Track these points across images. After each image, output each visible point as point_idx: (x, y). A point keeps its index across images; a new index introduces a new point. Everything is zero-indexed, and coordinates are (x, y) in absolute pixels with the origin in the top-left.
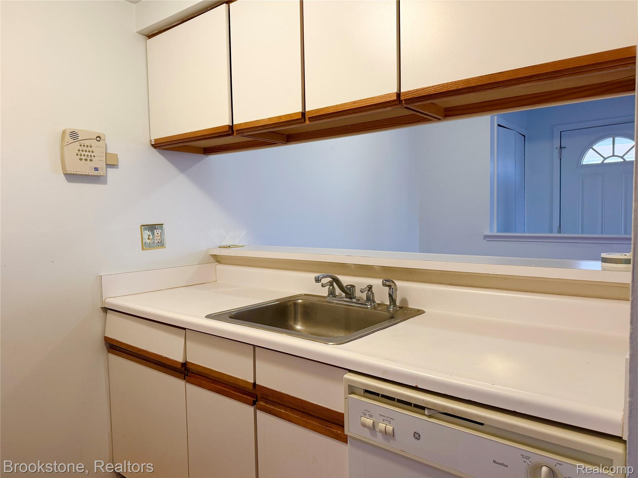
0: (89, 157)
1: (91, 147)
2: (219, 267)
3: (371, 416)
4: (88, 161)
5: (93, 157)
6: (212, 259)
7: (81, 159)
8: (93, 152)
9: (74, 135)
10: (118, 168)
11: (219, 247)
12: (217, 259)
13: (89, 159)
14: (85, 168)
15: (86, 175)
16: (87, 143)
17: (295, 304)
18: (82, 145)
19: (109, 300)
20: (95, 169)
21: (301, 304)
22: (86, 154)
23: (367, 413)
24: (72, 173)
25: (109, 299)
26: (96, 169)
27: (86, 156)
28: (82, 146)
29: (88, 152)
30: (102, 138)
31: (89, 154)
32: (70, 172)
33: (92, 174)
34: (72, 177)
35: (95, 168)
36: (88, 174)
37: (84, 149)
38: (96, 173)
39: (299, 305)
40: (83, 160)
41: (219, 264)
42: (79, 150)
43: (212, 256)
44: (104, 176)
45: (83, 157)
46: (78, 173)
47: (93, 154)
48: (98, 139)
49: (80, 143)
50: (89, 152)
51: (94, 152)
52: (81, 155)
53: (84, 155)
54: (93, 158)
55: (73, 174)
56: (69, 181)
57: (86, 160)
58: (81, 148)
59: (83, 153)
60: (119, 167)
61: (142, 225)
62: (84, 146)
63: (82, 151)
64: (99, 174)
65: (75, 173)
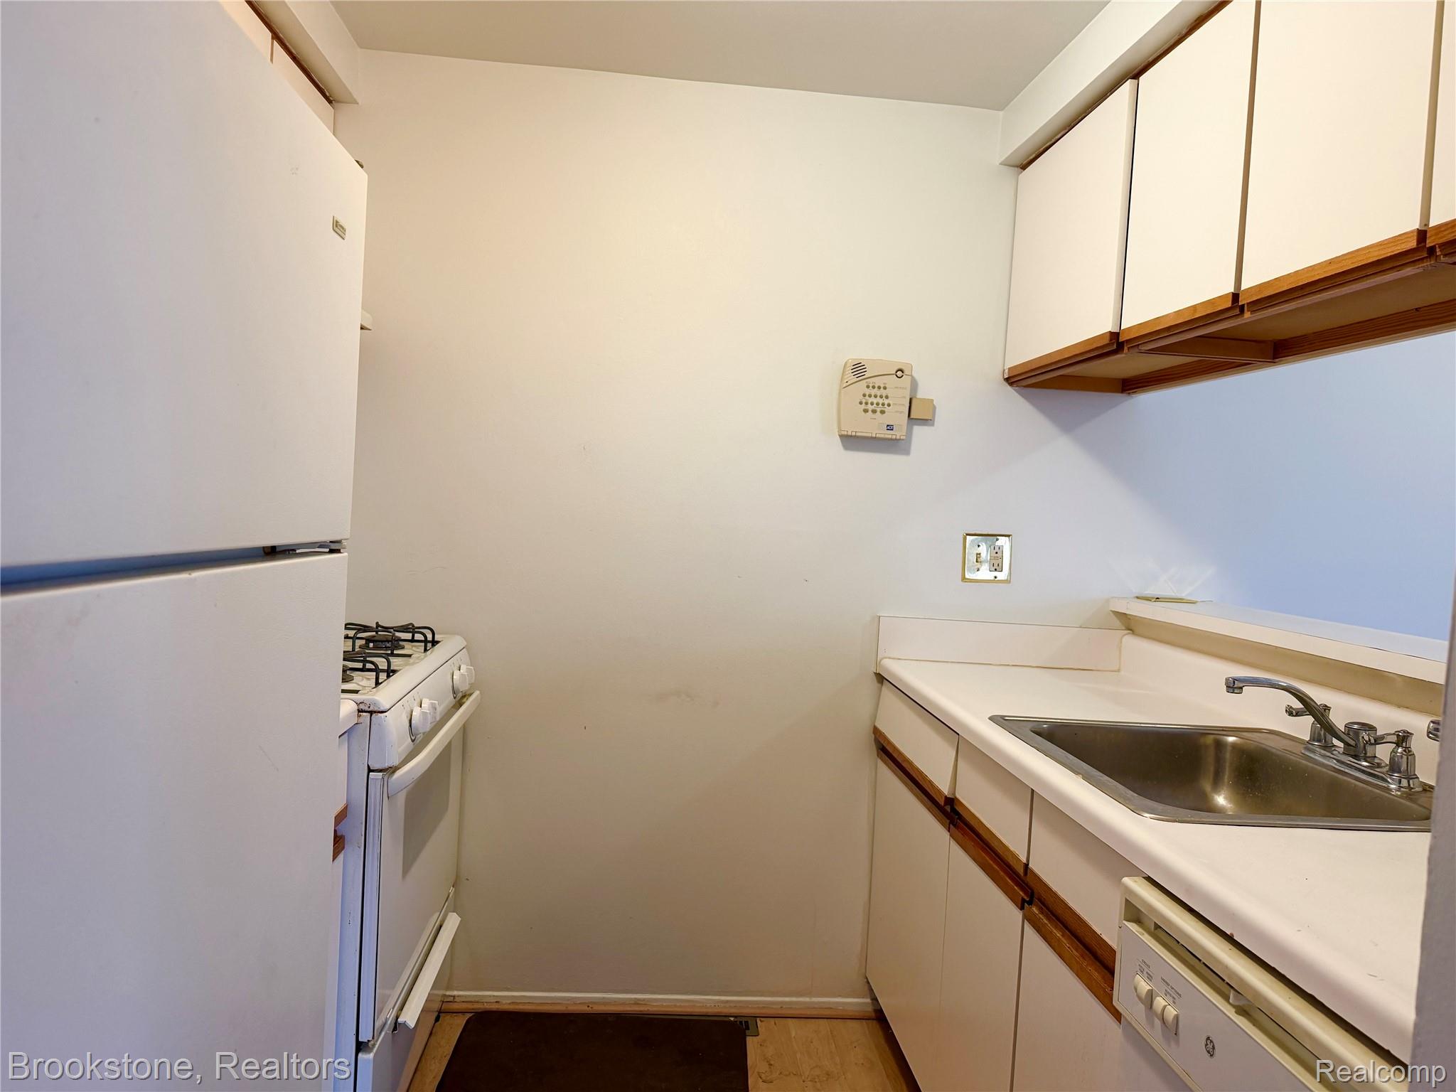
0: (880, 406)
1: (885, 388)
2: (1130, 642)
3: (1150, 977)
4: (878, 413)
5: (886, 406)
6: (1117, 623)
7: (866, 411)
8: (887, 397)
9: (859, 369)
10: (933, 425)
11: (1137, 598)
12: (1129, 624)
13: (878, 410)
14: (871, 426)
15: (872, 438)
16: (878, 382)
17: (1219, 745)
18: (871, 385)
19: (888, 663)
20: (888, 428)
21: (1234, 745)
22: (875, 401)
23: (1146, 970)
24: (850, 433)
25: (887, 660)
26: (890, 428)
27: (875, 405)
28: (871, 388)
29: (878, 397)
30: (906, 372)
31: (881, 401)
32: (846, 433)
33: (882, 436)
34: (851, 441)
35: (888, 426)
36: (874, 435)
37: (873, 392)
38: (889, 434)
39: (1229, 749)
40: (870, 412)
41: (1129, 633)
42: (864, 395)
43: (1117, 614)
44: (903, 440)
45: (870, 407)
46: (858, 434)
47: (886, 402)
48: (899, 374)
49: (867, 382)
50: (881, 397)
51: (890, 398)
52: (866, 403)
53: (872, 404)
54: (887, 409)
55: (851, 436)
56: (846, 447)
57: (874, 411)
58: (867, 392)
59: (870, 400)
60: (936, 423)
61: (967, 535)
62: (874, 387)
63: (870, 396)
64: (894, 437)
65: (854, 434)
